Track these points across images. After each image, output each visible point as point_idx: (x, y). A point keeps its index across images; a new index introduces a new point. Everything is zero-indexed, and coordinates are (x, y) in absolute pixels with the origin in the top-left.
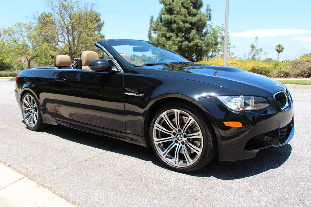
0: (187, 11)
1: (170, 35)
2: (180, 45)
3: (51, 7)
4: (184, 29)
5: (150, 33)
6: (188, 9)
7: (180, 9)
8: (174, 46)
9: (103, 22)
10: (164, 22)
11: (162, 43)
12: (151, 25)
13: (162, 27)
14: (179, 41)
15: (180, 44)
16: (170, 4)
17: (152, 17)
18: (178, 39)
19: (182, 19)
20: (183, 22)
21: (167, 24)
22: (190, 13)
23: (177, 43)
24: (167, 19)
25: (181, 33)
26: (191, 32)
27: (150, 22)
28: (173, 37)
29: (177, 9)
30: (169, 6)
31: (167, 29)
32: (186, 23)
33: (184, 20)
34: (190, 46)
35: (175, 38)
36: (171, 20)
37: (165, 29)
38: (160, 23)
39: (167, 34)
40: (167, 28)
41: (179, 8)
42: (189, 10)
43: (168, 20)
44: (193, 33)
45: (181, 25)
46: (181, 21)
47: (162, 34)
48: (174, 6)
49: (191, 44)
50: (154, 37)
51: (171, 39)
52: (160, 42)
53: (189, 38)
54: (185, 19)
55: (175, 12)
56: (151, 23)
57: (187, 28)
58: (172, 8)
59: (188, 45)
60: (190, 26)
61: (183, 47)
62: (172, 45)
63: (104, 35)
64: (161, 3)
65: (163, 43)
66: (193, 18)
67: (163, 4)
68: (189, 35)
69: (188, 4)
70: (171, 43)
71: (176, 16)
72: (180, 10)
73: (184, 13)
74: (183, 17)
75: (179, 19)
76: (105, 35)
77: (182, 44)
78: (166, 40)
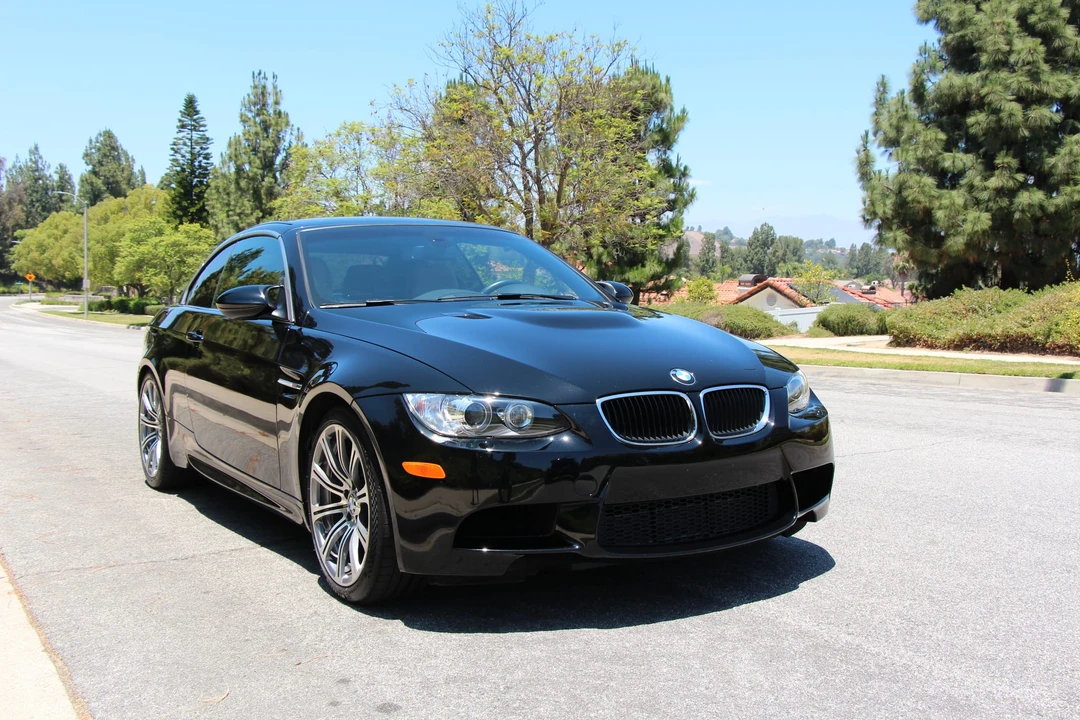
0: (1042, 49)
1: (959, 165)
2: (1001, 208)
3: (462, 63)
4: (1027, 133)
5: (867, 156)
6: (1047, 36)
7: (1010, 43)
8: (972, 214)
9: (683, 111)
10: (937, 105)
11: (919, 202)
12: (877, 123)
13: (920, 127)
14: (1000, 192)
15: (1004, 202)
16: (962, 24)
17: (883, 87)
18: (993, 179)
19: (1014, 86)
20: (1019, 99)
21: (950, 112)
22: (1063, 56)
23: (989, 200)
24: (946, 91)
25: (1007, 155)
26: (1061, 143)
27: (874, 110)
28: (970, 173)
29: (994, 42)
30: (958, 34)
31: (942, 136)
32: (1034, 107)
33: (1023, 93)
34: (1052, 209)
35: (979, 178)
36: (969, 94)
37: (933, 135)
38: (913, 112)
39: (944, 159)
40: (943, 130)
41: (1001, 39)
42: (1057, 43)
43: (952, 97)
44: (1071, 151)
45: (1011, 115)
46: (1014, 97)
47: (921, 161)
48: (982, 29)
49: (1059, 200)
50: (884, 173)
51: (963, 182)
52: (910, 198)
53: (1050, 174)
54: (1030, 86)
55: (984, 59)
56: (876, 114)
57: (1041, 127)
58: (971, 42)
59: (1046, 204)
60: (1058, 118)
61: (1017, 216)
62: (965, 207)
63: (686, 168)
64: (927, 21)
65: (922, 198)
66: (1074, 79)
67: (932, 24)
68: (1052, 161)
69: (1051, 12)
70: (960, 201)
71: (987, 77)
72: (1007, 48)
73: (1030, 58)
74: (1018, 80)
75: (1001, 90)
76: (690, 166)
77: (1012, 203)
78: (941, 186)
